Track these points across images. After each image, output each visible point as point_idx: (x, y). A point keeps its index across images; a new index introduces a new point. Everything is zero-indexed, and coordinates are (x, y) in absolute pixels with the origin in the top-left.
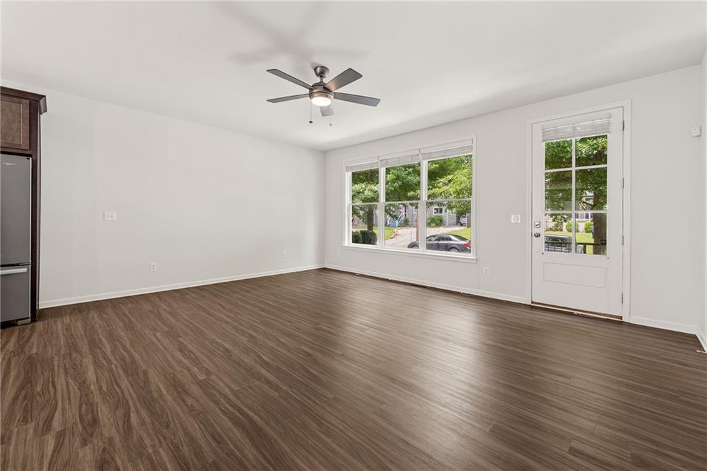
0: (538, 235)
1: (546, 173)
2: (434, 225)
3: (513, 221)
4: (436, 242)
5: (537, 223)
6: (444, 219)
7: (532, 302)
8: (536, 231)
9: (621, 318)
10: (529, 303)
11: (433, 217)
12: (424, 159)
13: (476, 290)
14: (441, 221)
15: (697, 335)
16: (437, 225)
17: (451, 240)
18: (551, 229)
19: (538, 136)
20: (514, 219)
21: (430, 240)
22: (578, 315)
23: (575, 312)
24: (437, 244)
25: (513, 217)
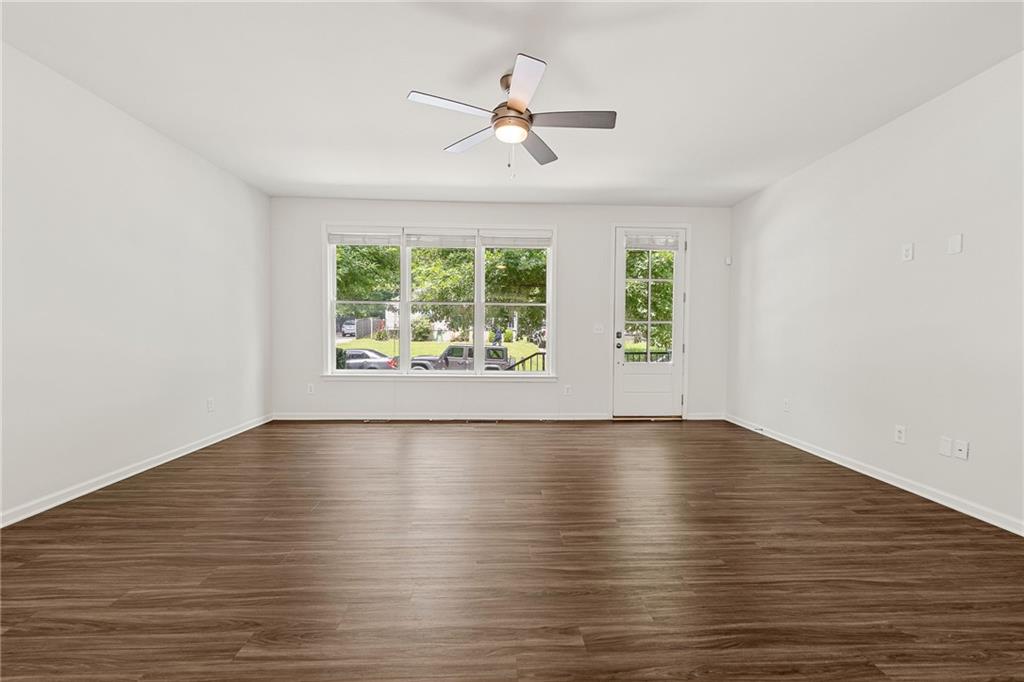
0: (619, 346)
7: (614, 417)
8: (618, 341)
9: (681, 416)
10: (612, 418)
13: (557, 414)
15: (726, 419)
17: (368, 357)
18: (457, 339)
22: (656, 421)
23: (653, 419)
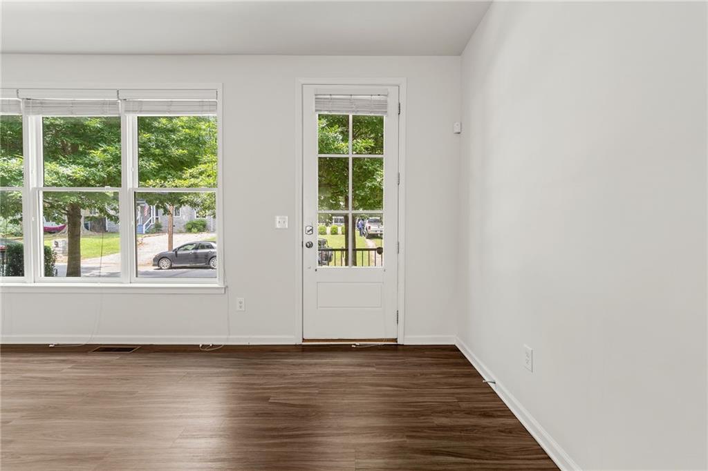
0: (310, 245)
1: (319, 158)
2: (196, 230)
3: (278, 226)
4: (193, 251)
5: (308, 228)
6: (208, 224)
7: (304, 340)
8: (307, 239)
9: (396, 340)
10: (300, 342)
11: (194, 221)
12: (127, 111)
13: (225, 337)
14: (204, 226)
15: (457, 346)
16: (199, 231)
17: (212, 247)
19: (311, 105)
20: (280, 222)
21: (186, 249)
23: (353, 344)
24: (195, 253)
25: (278, 218)
